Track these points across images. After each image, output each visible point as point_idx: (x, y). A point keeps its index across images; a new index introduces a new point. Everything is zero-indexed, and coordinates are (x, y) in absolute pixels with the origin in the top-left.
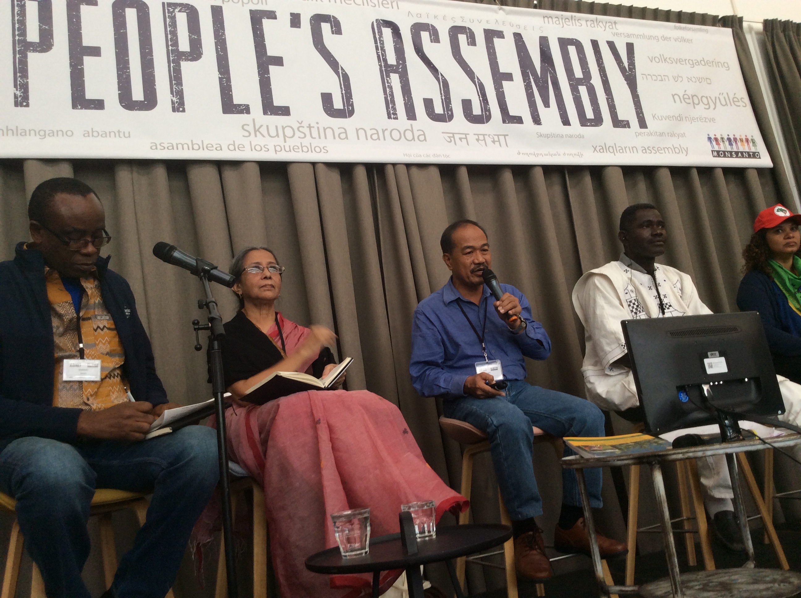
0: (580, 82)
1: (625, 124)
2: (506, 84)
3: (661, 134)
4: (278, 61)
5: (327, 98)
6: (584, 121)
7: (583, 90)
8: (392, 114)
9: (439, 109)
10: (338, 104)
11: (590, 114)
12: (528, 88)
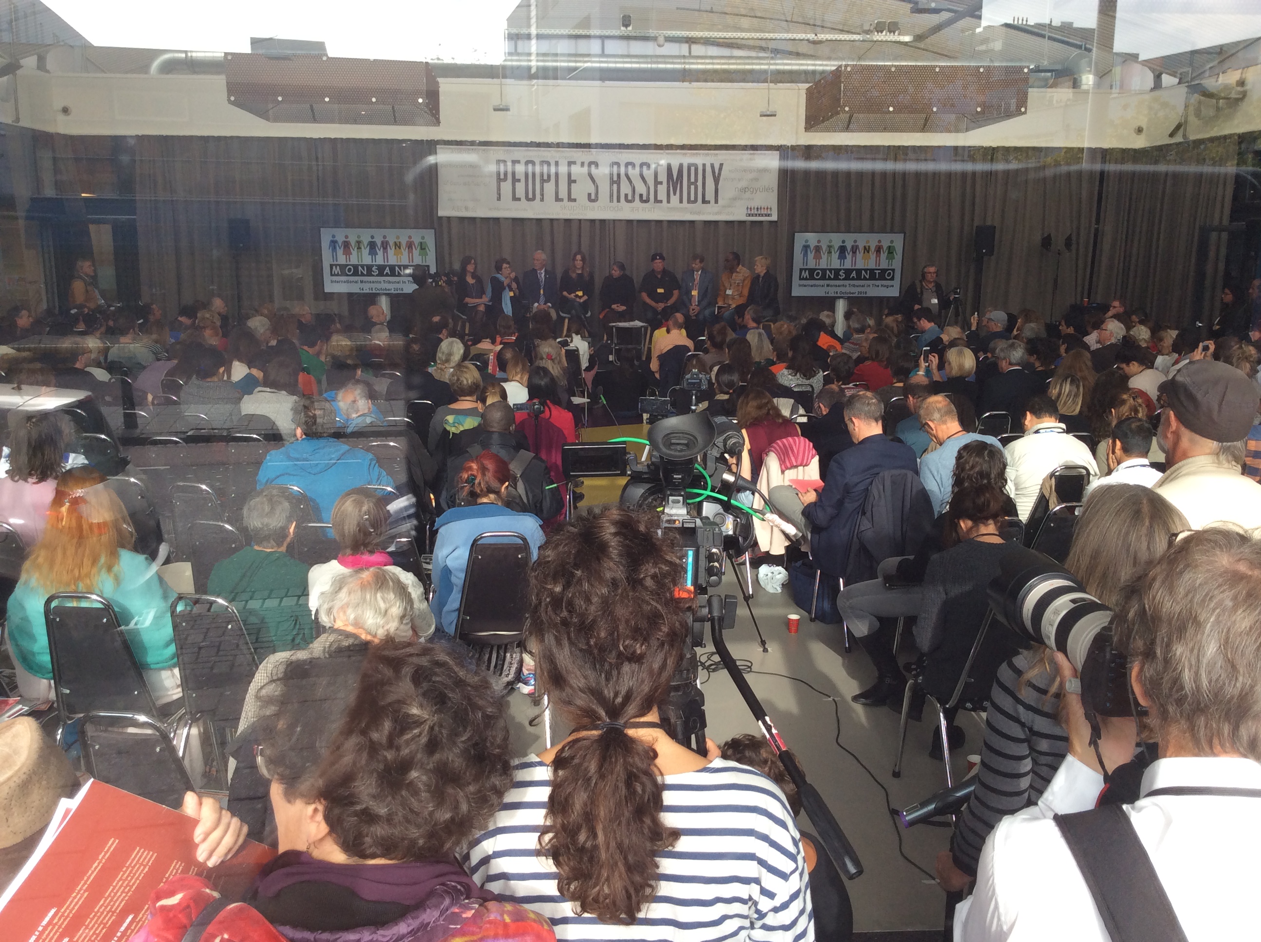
0: (692, 184)
1: (709, 202)
2: (659, 186)
3: (723, 207)
4: (575, 181)
5: (589, 195)
6: (689, 201)
7: (693, 187)
8: (611, 200)
9: (630, 198)
10: (593, 197)
11: (692, 198)
12: (668, 188)
